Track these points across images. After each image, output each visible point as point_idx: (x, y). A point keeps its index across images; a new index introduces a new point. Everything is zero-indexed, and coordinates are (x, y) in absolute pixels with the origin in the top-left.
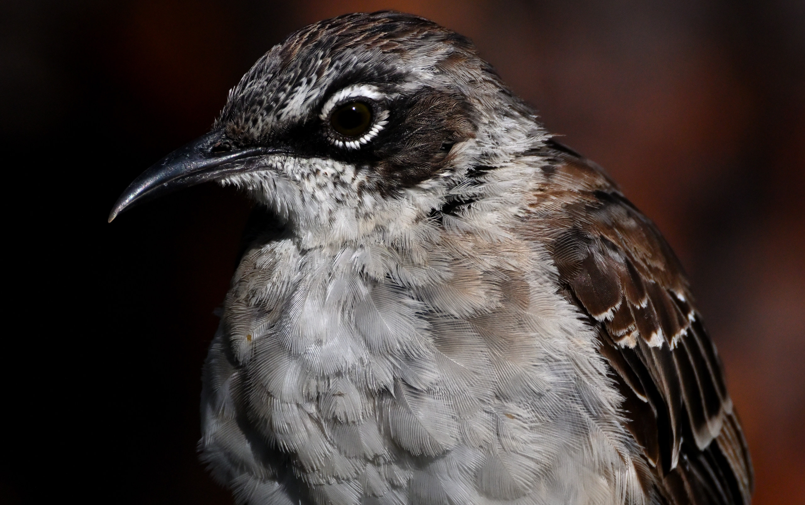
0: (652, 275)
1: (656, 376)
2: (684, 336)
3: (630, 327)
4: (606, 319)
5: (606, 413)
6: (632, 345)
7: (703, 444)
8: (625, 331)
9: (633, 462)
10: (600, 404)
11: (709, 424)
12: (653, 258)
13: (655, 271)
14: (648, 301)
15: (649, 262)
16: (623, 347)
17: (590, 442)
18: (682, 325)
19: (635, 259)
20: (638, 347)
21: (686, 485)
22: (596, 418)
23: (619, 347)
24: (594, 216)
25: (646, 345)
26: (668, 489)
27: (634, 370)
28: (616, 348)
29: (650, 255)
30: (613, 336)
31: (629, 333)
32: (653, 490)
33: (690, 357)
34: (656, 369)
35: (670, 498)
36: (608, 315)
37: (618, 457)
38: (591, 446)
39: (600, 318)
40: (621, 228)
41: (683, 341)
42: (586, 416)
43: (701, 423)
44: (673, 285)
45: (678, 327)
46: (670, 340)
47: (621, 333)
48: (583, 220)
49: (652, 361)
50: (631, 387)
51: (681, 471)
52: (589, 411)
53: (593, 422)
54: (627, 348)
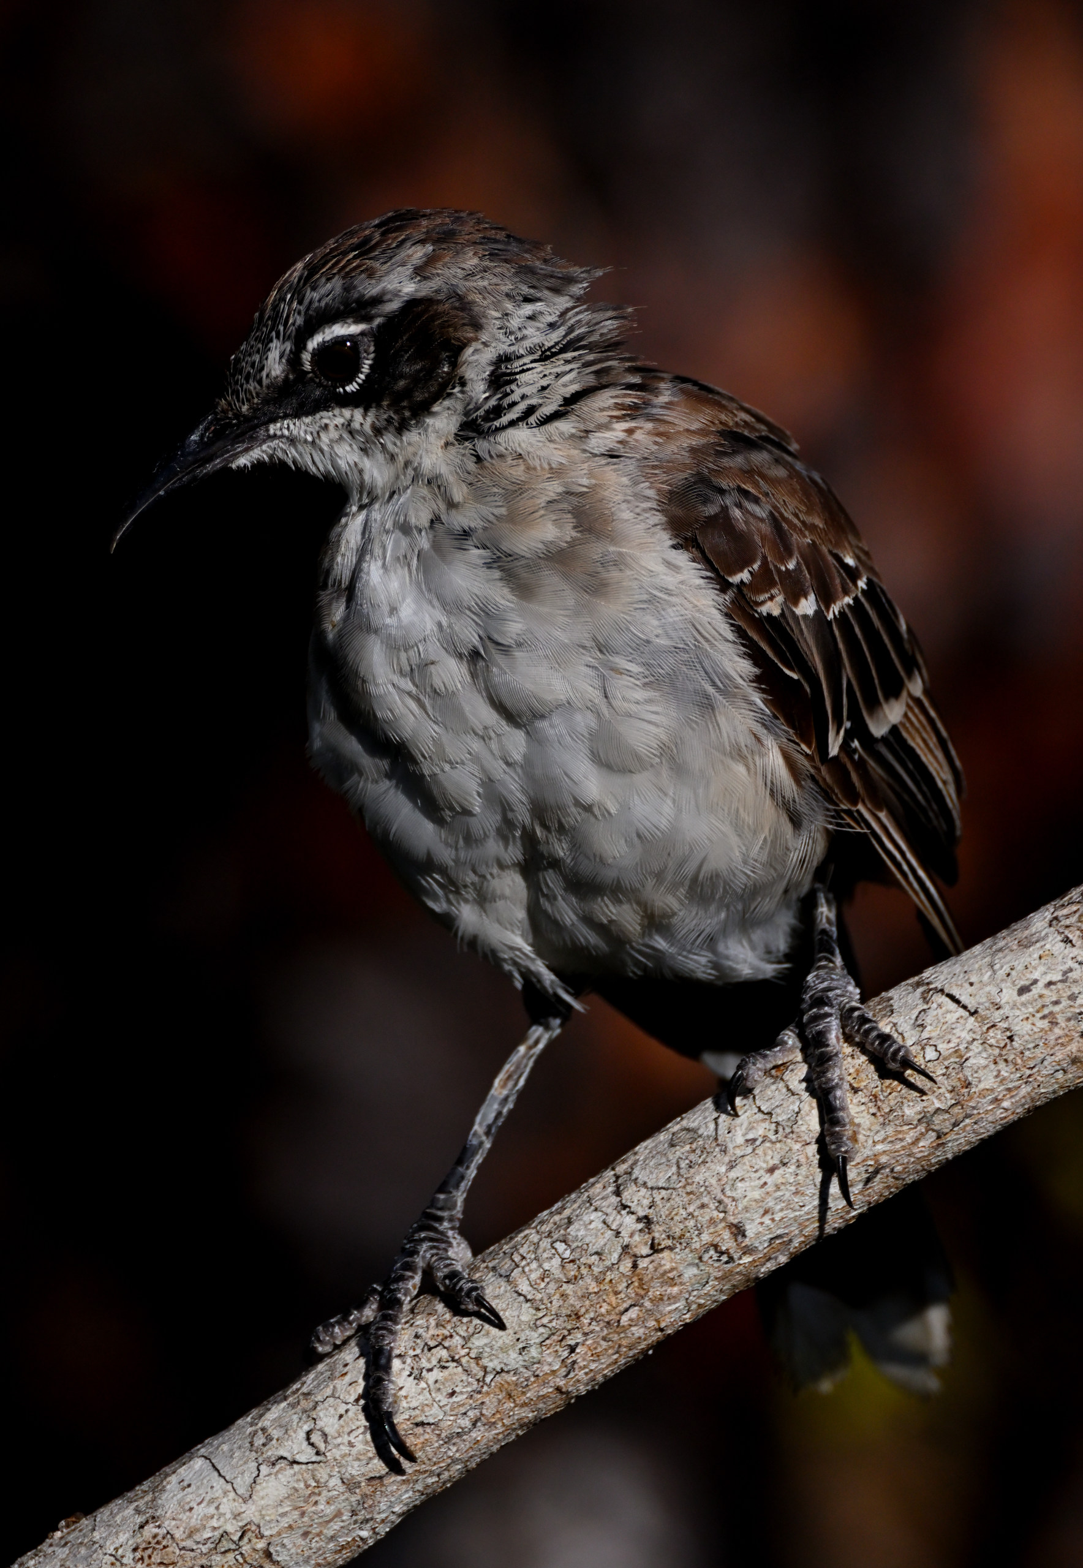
0: (807, 533)
1: (806, 649)
2: (849, 605)
3: (773, 592)
4: (742, 581)
5: (736, 688)
6: (776, 612)
7: (878, 730)
8: (767, 595)
9: (779, 747)
10: (728, 677)
11: (885, 707)
12: (809, 512)
13: (812, 528)
14: (798, 563)
15: (802, 516)
16: (765, 614)
17: (717, 722)
18: (846, 592)
19: (786, 514)
20: (783, 614)
21: (854, 777)
22: (724, 692)
23: (760, 614)
24: (726, 462)
25: (793, 613)
26: (828, 779)
27: (779, 642)
28: (756, 615)
29: (803, 508)
30: (753, 601)
31: (772, 598)
32: (809, 781)
33: (857, 630)
34: (806, 641)
35: (833, 791)
36: (745, 576)
37: (753, 738)
38: (718, 725)
39: (735, 579)
40: (763, 477)
41: (847, 610)
42: (711, 690)
43: (874, 705)
44: (837, 545)
45: (841, 594)
46: (828, 609)
47: (762, 598)
48: (711, 465)
49: (801, 630)
50: (776, 661)
51: (845, 760)
52: (714, 684)
53: (721, 698)
54: (769, 615)
